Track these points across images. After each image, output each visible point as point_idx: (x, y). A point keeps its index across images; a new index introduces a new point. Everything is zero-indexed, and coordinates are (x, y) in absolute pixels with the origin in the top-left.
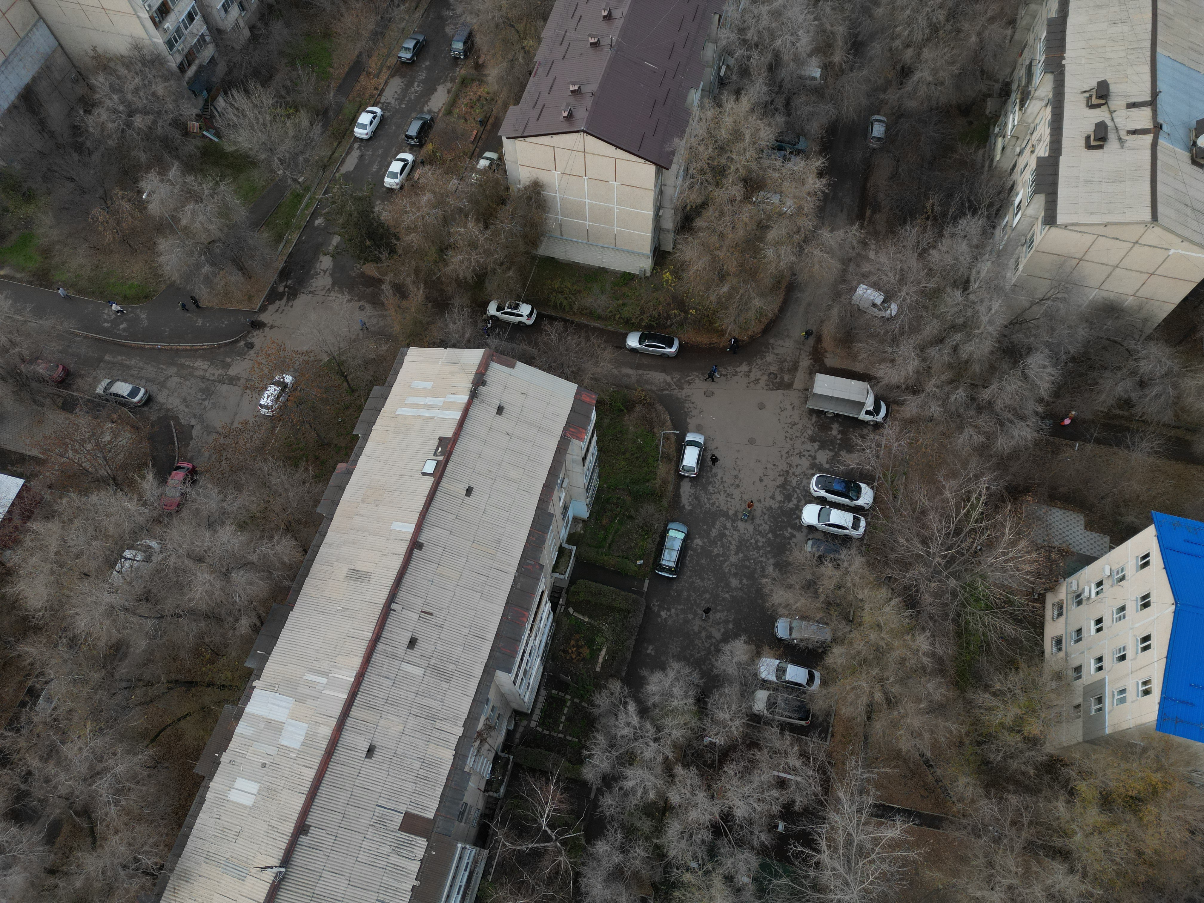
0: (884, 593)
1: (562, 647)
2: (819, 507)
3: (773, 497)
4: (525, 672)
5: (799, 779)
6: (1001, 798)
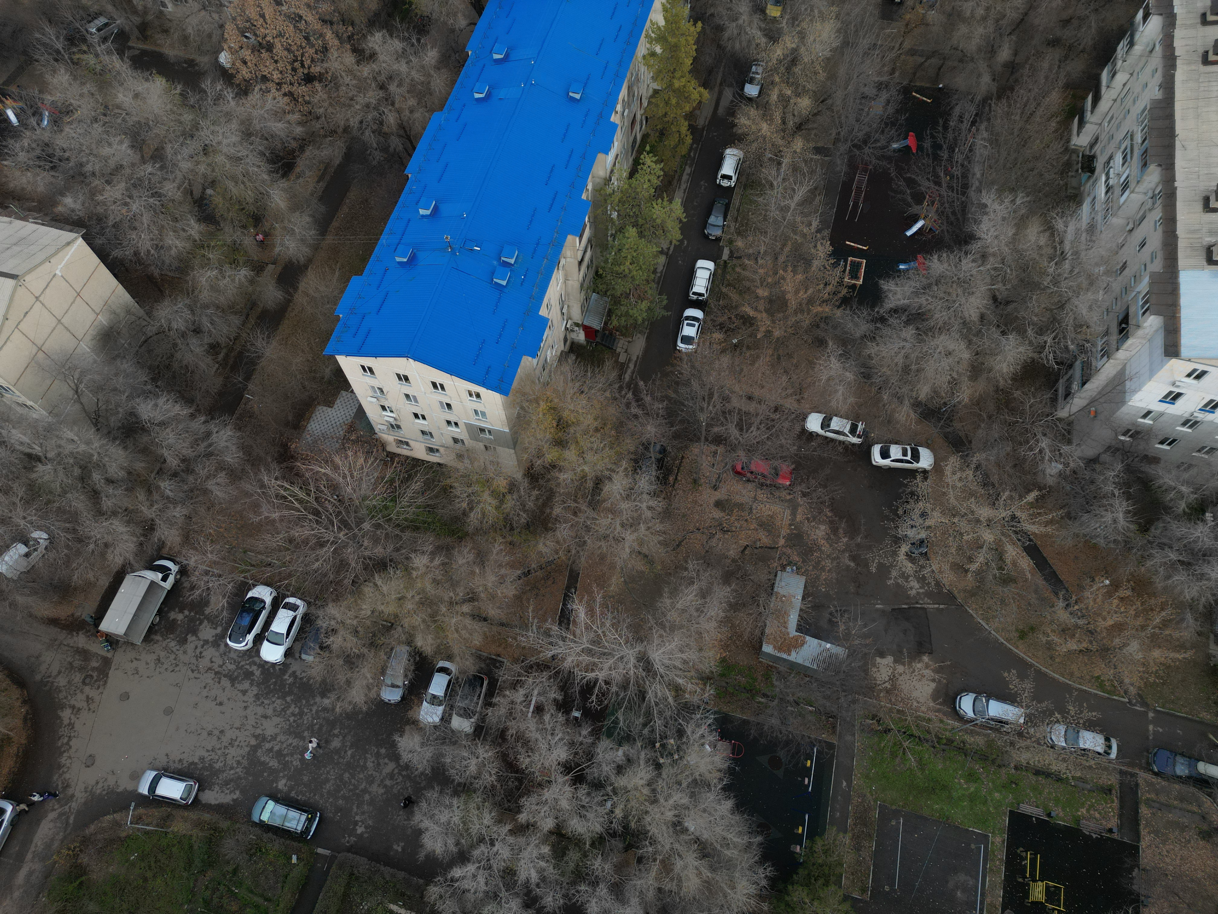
0: (368, 590)
2: (265, 643)
3: (244, 692)
5: (536, 692)
6: (556, 520)
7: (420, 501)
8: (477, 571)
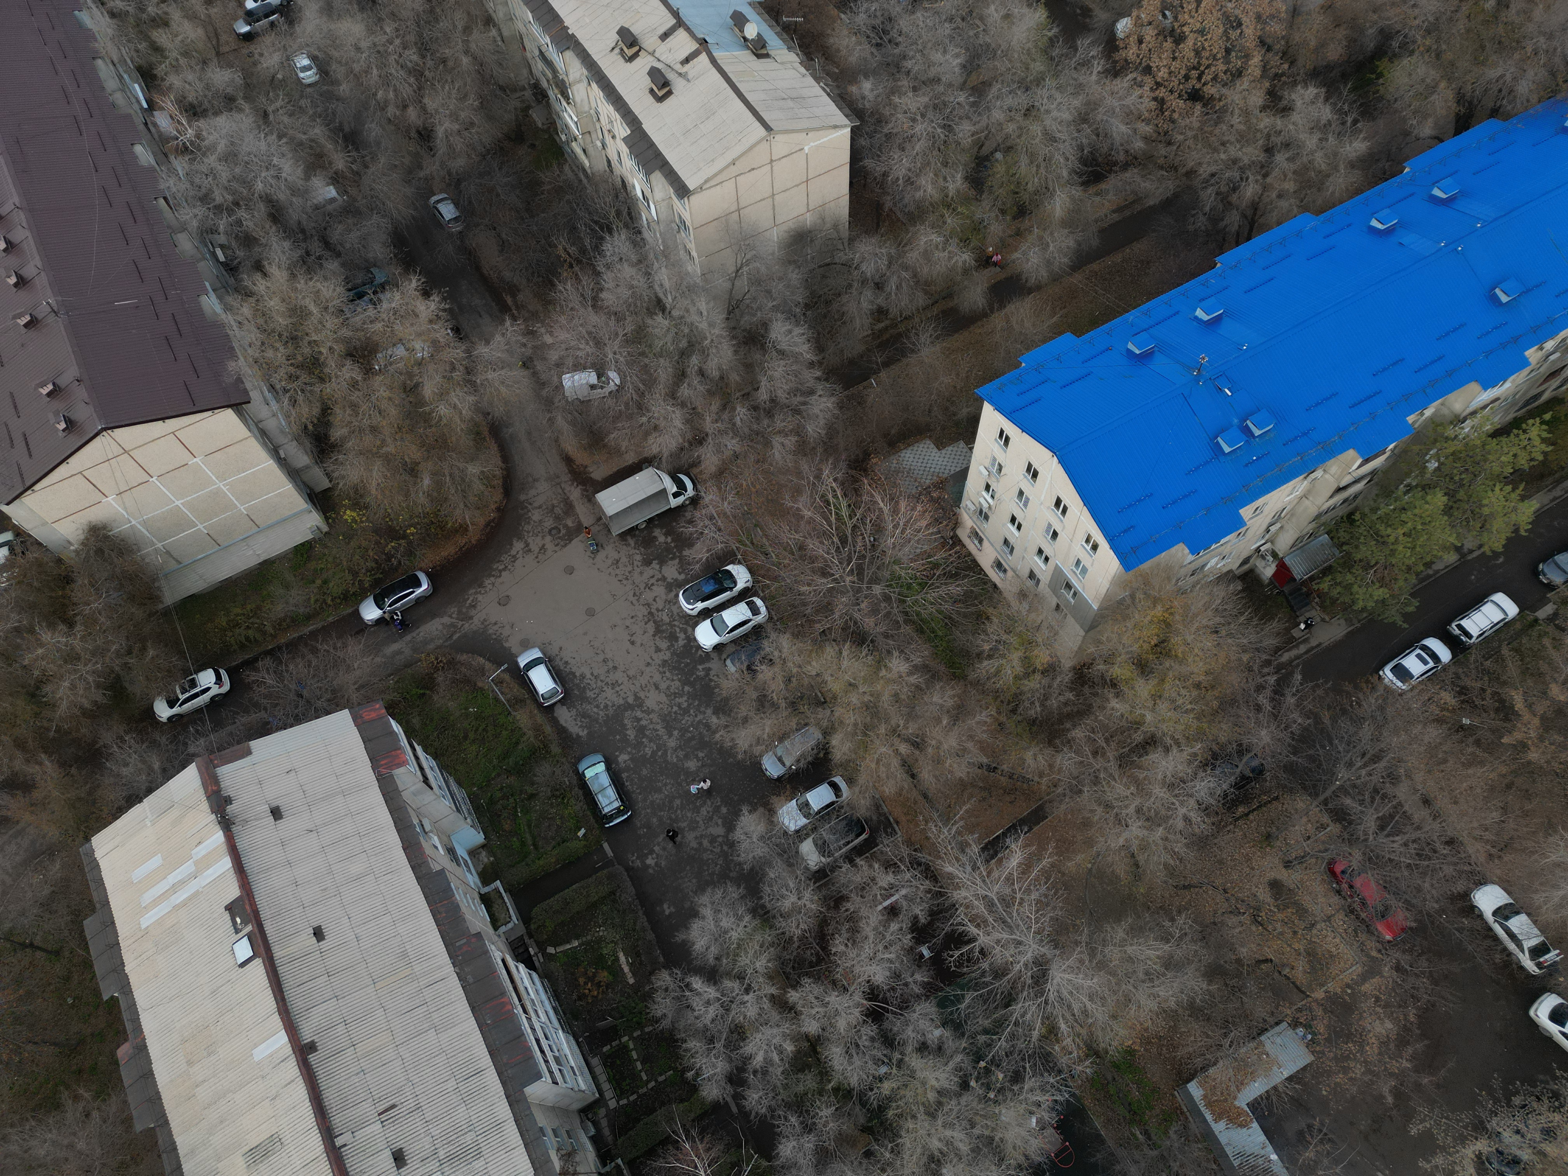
0: (830, 651)
1: (575, 997)
2: (709, 621)
3: (658, 650)
4: (557, 1060)
5: (903, 892)
6: (1069, 742)
7: (947, 607)
8: (945, 722)
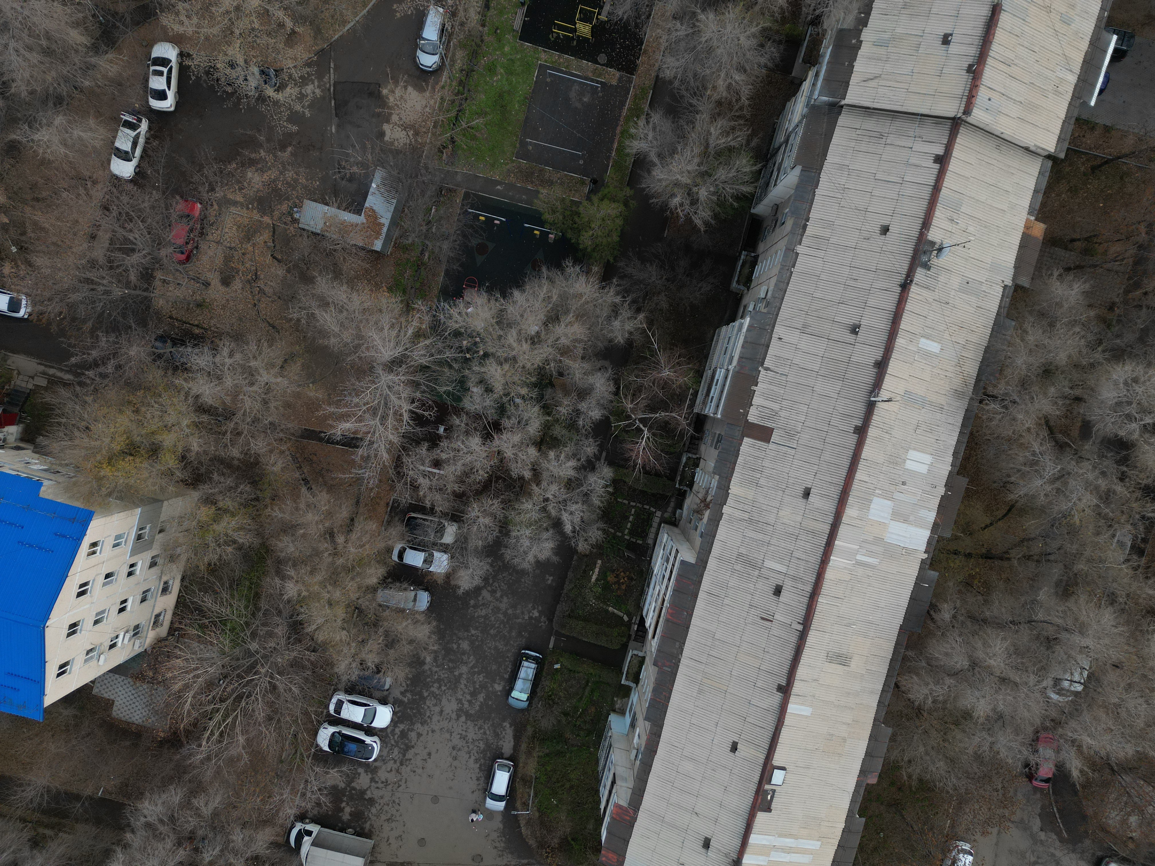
0: (321, 637)
1: (634, 582)
2: (373, 725)
3: (419, 735)
4: (667, 561)
5: (422, 468)
6: (246, 454)
7: (225, 595)
8: (302, 531)
